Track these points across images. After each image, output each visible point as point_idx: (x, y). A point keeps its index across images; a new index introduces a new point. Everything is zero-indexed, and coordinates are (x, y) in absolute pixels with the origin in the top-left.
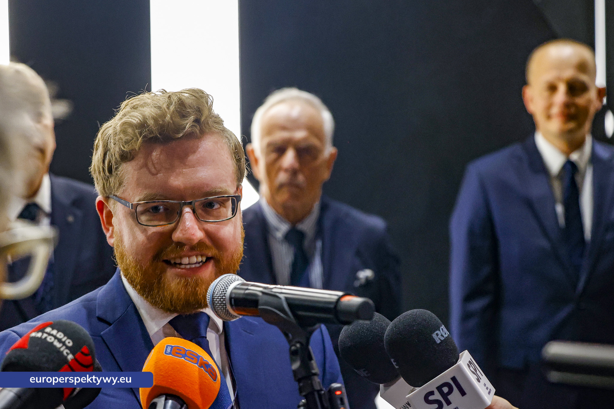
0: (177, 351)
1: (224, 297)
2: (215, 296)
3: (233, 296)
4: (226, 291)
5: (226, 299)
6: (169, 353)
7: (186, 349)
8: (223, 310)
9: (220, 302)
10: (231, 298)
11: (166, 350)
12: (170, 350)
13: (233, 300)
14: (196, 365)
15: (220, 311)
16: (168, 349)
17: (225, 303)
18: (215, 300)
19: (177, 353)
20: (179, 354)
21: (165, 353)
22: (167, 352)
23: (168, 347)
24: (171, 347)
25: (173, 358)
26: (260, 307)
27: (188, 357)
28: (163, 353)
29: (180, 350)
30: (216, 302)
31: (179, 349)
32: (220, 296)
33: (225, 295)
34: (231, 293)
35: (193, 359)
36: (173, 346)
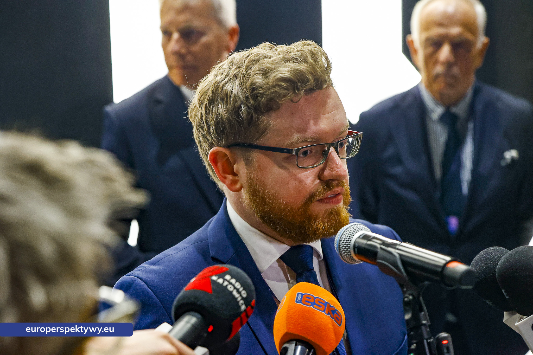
0: (307, 299)
1: (349, 246)
2: (341, 244)
3: (357, 245)
4: (351, 240)
5: (350, 248)
6: (299, 301)
7: (315, 297)
8: (348, 256)
9: (345, 250)
10: (354, 247)
11: (297, 298)
12: (300, 298)
13: (356, 249)
14: (324, 312)
15: (345, 256)
16: (298, 297)
17: (350, 251)
18: (341, 247)
19: (306, 301)
20: (308, 302)
21: (296, 301)
22: (298, 301)
23: (299, 295)
24: (301, 295)
25: (303, 307)
26: (378, 261)
27: (316, 305)
28: (294, 301)
29: (310, 298)
30: (342, 249)
31: (308, 296)
32: (346, 245)
33: (350, 244)
34: (355, 242)
35: (320, 306)
36: (303, 293)
